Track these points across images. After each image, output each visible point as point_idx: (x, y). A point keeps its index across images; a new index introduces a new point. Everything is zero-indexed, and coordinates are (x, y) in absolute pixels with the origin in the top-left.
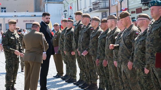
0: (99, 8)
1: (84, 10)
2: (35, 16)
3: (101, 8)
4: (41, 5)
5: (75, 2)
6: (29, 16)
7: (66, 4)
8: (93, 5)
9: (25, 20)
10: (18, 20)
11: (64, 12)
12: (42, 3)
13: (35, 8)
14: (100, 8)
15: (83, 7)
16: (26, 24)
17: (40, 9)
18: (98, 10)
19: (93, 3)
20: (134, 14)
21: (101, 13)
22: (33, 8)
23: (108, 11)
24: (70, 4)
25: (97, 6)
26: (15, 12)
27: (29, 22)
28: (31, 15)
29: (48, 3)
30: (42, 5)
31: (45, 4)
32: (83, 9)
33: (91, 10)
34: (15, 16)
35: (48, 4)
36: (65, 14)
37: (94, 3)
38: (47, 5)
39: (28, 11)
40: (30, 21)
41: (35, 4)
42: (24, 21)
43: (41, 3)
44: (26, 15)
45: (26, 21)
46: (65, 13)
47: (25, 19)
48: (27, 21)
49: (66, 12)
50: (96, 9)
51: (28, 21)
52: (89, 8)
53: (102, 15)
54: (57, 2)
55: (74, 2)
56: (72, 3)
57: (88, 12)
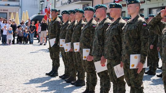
1: (62, 2)
2: (9, 5)
6: (3, 5)
20: (125, 7)
23: (90, 3)
28: (4, 4)
32: (60, 1)
33: (70, 2)
36: (42, 5)
40: (4, 10)
46: (41, 3)
49: (43, 3)
50: (78, 1)
51: (1, 11)
53: (83, 7)
57: (66, 4)
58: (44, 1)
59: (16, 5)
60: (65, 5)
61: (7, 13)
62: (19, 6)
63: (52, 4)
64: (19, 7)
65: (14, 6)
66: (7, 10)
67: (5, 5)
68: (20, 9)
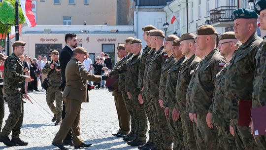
0: (221, 20)
1: (197, 23)
2: (117, 31)
3: (225, 20)
4: (128, 13)
5: (184, 8)
6: (108, 32)
7: (169, 13)
8: (211, 14)
9: (101, 39)
10: (89, 39)
11: (164, 25)
12: (130, 10)
13: (118, 18)
14: (223, 20)
15: (195, 18)
16: (102, 45)
17: (127, 19)
18: (219, 23)
19: (211, 12)
21: (224, 28)
22: (114, 18)
24: (176, 12)
25: (218, 16)
26: (85, 24)
27: (107, 42)
28: (110, 31)
29: (139, 10)
30: (130, 14)
31: (135, 13)
32: (195, 22)
33: (208, 23)
34: (85, 31)
35: (139, 12)
36: (166, 30)
37: (212, 10)
38: (137, 13)
39: (106, 24)
40: (109, 40)
41: (118, 12)
42: (99, 40)
43: (128, 11)
44: (102, 30)
46: (165, 27)
47: (101, 36)
48: (103, 39)
49: (167, 26)
50: (217, 22)
51: (105, 41)
52: (206, 20)
53: (225, 31)
54: (154, 10)
55: (182, 10)
56: (179, 11)
58: (168, 24)
59: (129, 30)
61: (114, 44)
62: (133, 32)
63: (184, 27)
64: (134, 34)
65: (125, 32)
66: (115, 40)
68: (135, 37)
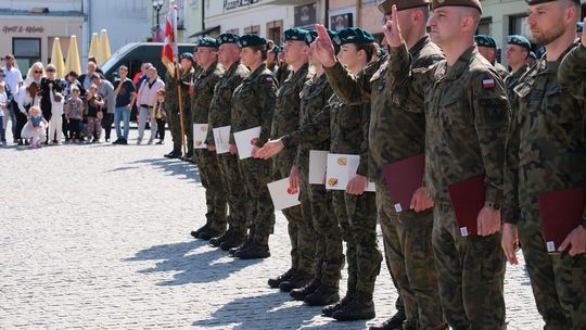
2: (46, 11)
6: (25, 11)
9: (10, 26)
16: (14, 39)
21: (292, 7)
23: (319, 1)
27: (25, 34)
28: (31, 10)
36: (158, 9)
40: (29, 30)
42: (7, 29)
44: (13, 8)
45: (13, 29)
47: (11, 20)
48: (16, 28)
49: (160, 2)
51: (20, 31)
53: (296, 15)
57: (241, 5)
59: (72, 9)
60: (238, 8)
61: (40, 39)
62: (81, 13)
63: (194, 4)
64: (82, 19)
65: (62, 14)
66: (41, 30)
67: (33, 13)
68: (85, 25)
